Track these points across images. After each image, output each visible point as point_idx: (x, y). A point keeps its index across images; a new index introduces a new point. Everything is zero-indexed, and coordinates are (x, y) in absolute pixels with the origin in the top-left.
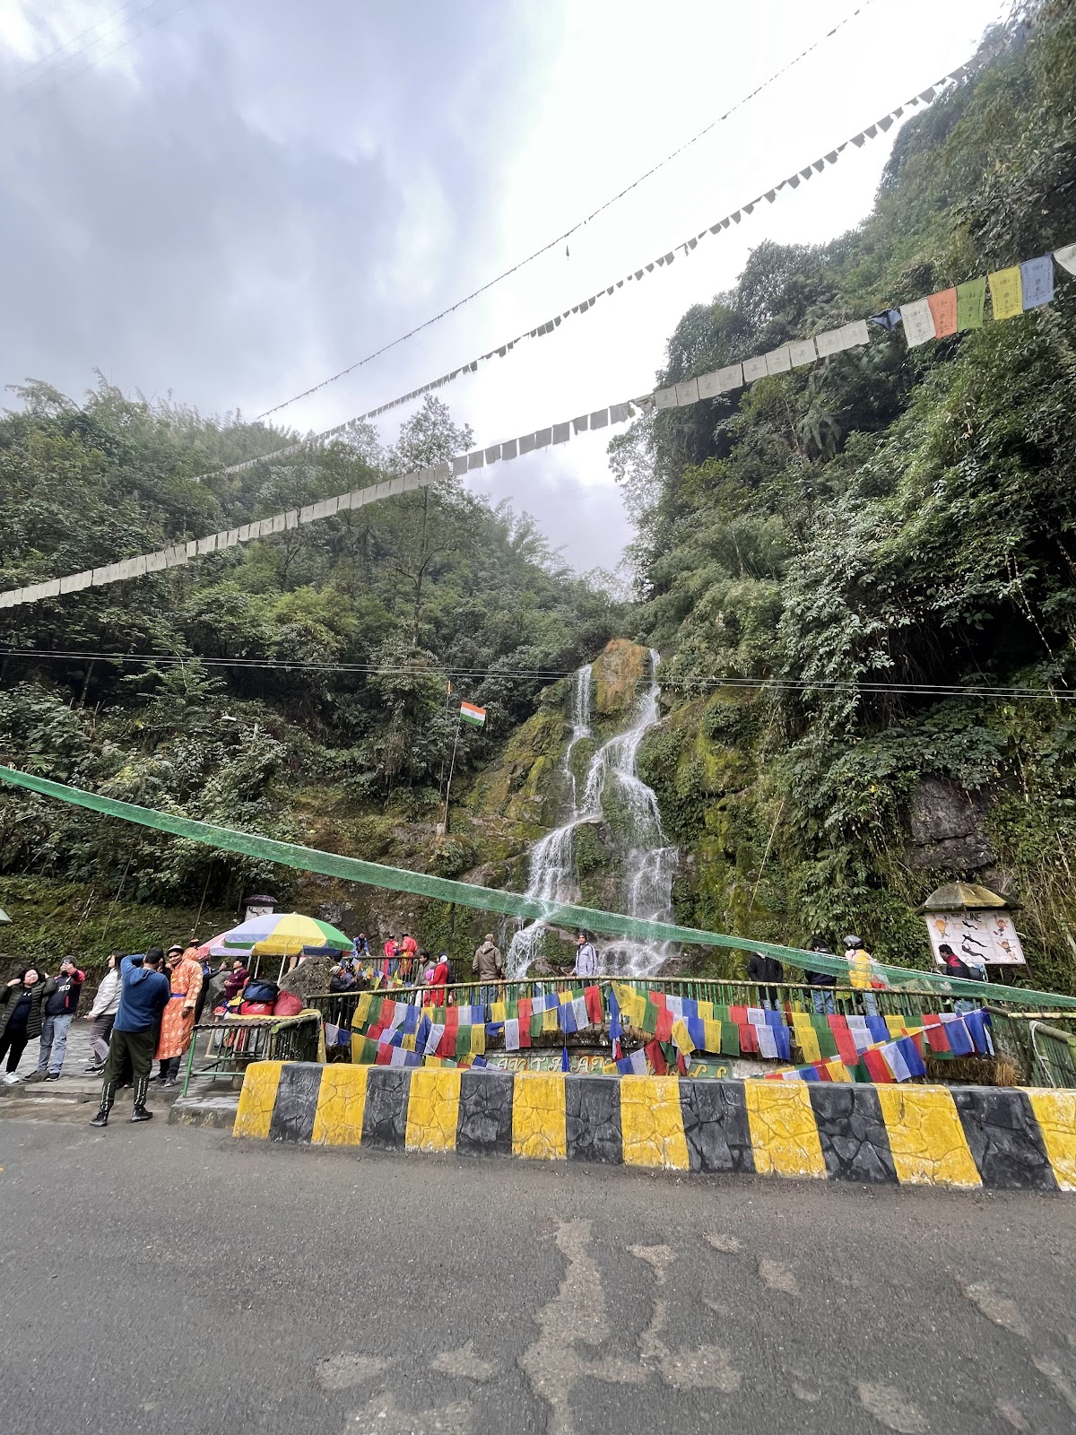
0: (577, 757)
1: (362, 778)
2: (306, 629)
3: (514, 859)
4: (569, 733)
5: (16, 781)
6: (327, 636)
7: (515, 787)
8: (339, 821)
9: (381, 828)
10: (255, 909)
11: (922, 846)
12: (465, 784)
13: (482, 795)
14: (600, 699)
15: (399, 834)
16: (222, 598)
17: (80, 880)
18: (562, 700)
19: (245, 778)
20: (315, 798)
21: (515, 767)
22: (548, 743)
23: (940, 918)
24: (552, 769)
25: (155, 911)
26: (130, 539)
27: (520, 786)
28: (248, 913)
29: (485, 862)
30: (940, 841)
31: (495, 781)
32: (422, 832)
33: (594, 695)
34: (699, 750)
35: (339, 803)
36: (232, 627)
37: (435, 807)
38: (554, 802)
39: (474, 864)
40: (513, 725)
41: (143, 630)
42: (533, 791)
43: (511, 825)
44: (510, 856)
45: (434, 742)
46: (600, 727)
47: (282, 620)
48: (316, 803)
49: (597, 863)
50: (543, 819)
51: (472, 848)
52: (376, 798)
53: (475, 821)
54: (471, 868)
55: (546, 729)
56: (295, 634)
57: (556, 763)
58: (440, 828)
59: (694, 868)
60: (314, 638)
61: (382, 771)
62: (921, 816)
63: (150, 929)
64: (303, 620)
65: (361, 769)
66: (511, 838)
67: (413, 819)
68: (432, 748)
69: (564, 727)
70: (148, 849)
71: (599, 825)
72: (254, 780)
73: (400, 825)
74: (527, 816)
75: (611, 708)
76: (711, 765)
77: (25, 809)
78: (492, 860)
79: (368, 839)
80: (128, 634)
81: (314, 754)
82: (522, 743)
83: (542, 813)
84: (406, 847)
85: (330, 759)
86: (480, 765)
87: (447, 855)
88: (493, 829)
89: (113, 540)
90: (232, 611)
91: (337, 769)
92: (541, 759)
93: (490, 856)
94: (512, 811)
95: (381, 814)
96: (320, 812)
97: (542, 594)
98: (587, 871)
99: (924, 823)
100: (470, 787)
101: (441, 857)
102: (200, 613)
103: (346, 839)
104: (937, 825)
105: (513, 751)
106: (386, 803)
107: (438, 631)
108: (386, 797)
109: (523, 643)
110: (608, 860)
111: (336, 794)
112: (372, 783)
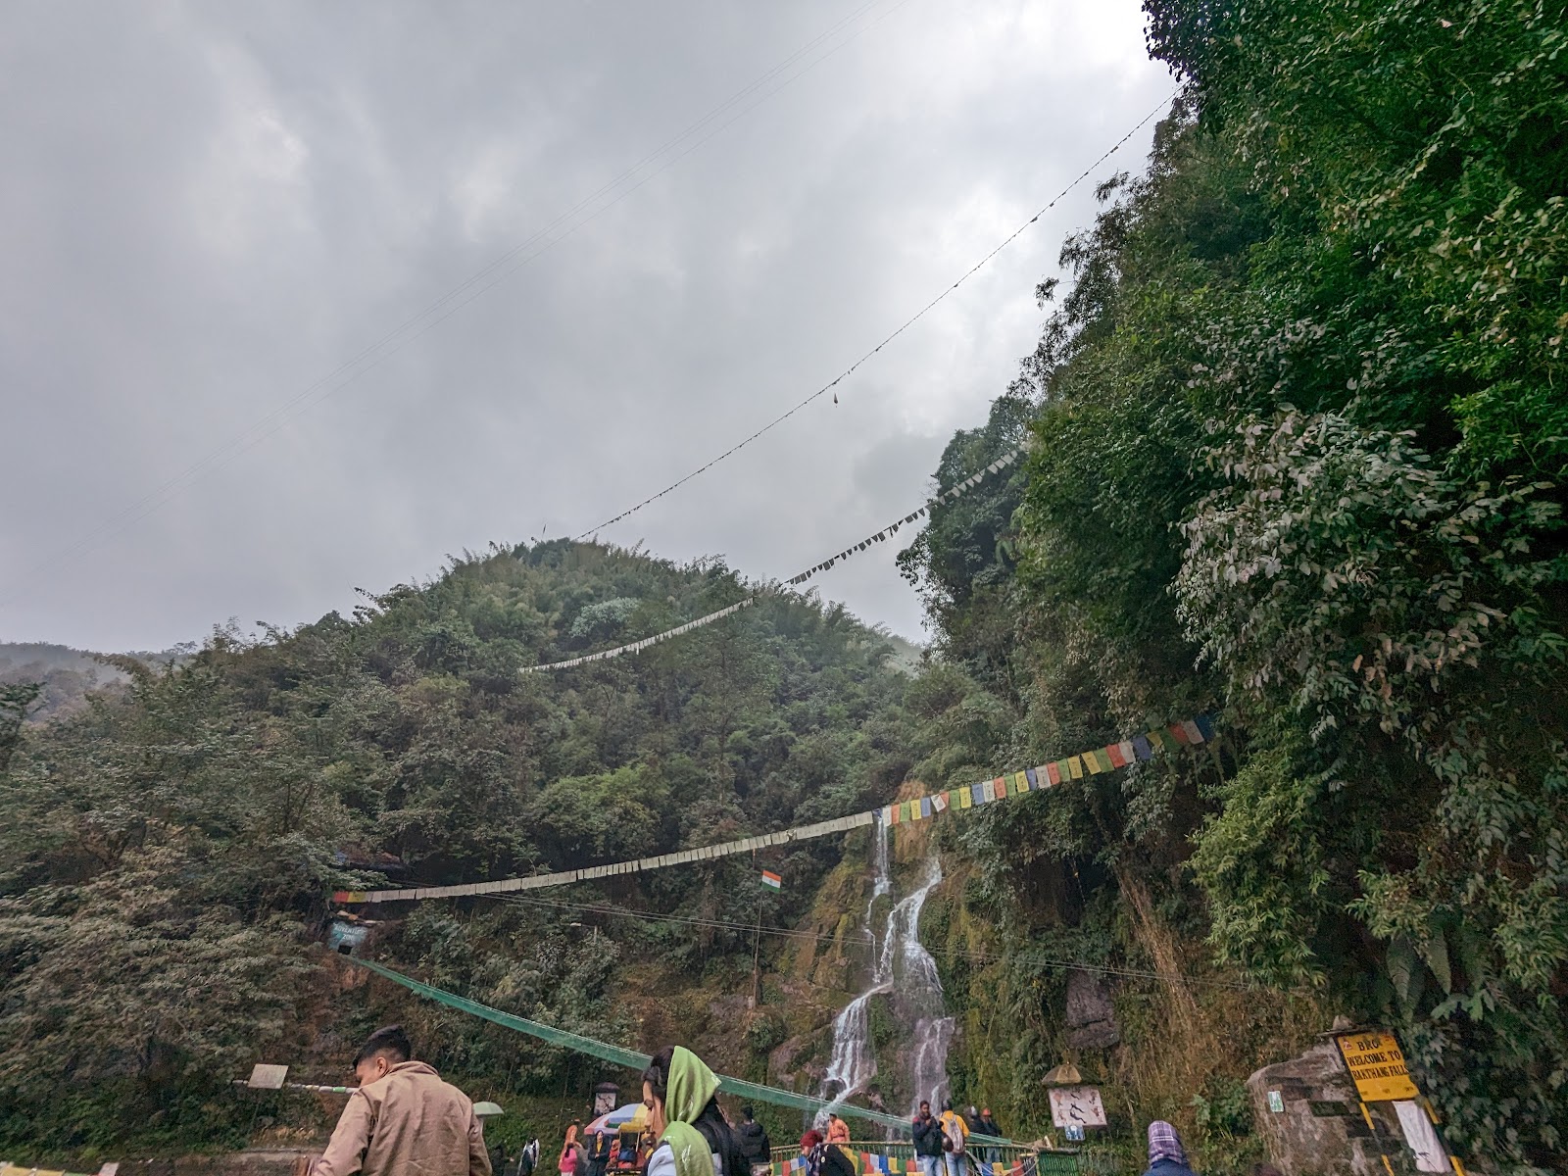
0: (877, 915)
1: (680, 951)
2: (626, 812)
3: (820, 1030)
4: (869, 887)
5: (431, 995)
6: (643, 814)
7: (822, 949)
8: (662, 1000)
9: (698, 1004)
10: (602, 1096)
11: (1075, 1029)
12: (776, 946)
13: (792, 959)
14: (898, 848)
15: (716, 1010)
16: (560, 799)
17: (477, 1075)
18: (865, 847)
19: (590, 978)
20: (640, 976)
21: (821, 926)
22: (852, 898)
23: (1057, 1091)
24: (853, 929)
25: (529, 1100)
26: (492, 762)
27: (827, 948)
28: (597, 1099)
29: (794, 1035)
30: (1086, 1025)
31: (804, 940)
32: (735, 1006)
33: (892, 843)
34: (962, 922)
35: (662, 978)
36: (568, 825)
37: (748, 976)
38: (857, 965)
39: (784, 1037)
40: (822, 873)
41: (503, 840)
42: (838, 953)
43: (819, 992)
44: (816, 1028)
45: (743, 908)
46: (899, 878)
47: (605, 803)
48: (640, 982)
49: (888, 1035)
50: (848, 986)
51: (781, 1021)
52: (693, 971)
53: (786, 989)
54: (781, 1042)
55: (849, 883)
56: (617, 818)
57: (858, 922)
58: (751, 1001)
59: (962, 1040)
60: (633, 816)
61: (697, 944)
62: (1073, 1005)
63: (527, 1117)
64: (624, 801)
65: (678, 943)
66: (819, 1006)
67: (727, 990)
68: (741, 913)
69: (865, 881)
70: (527, 1048)
71: (889, 995)
72: (598, 980)
73: (716, 1000)
74: (833, 982)
75: (907, 859)
76: (971, 938)
77: (438, 1018)
78: (799, 1033)
79: (687, 1017)
80: (494, 847)
81: (637, 930)
82: (829, 897)
83: (848, 976)
84: (722, 1023)
85: (651, 935)
86: (792, 921)
87: (757, 1031)
88: (802, 997)
89: (481, 766)
90: (569, 809)
91: (657, 944)
92: (844, 917)
93: (797, 1029)
94: (820, 977)
95: (699, 986)
96: (645, 992)
97: (852, 701)
98: (881, 1043)
99: (1075, 1010)
100: (781, 949)
101: (752, 1034)
102: (544, 816)
103: (668, 1018)
104: (1083, 1011)
105: (822, 908)
106: (703, 973)
107: (747, 761)
108: (702, 969)
109: (828, 781)
110: (897, 1032)
111: (657, 969)
112: (689, 955)
